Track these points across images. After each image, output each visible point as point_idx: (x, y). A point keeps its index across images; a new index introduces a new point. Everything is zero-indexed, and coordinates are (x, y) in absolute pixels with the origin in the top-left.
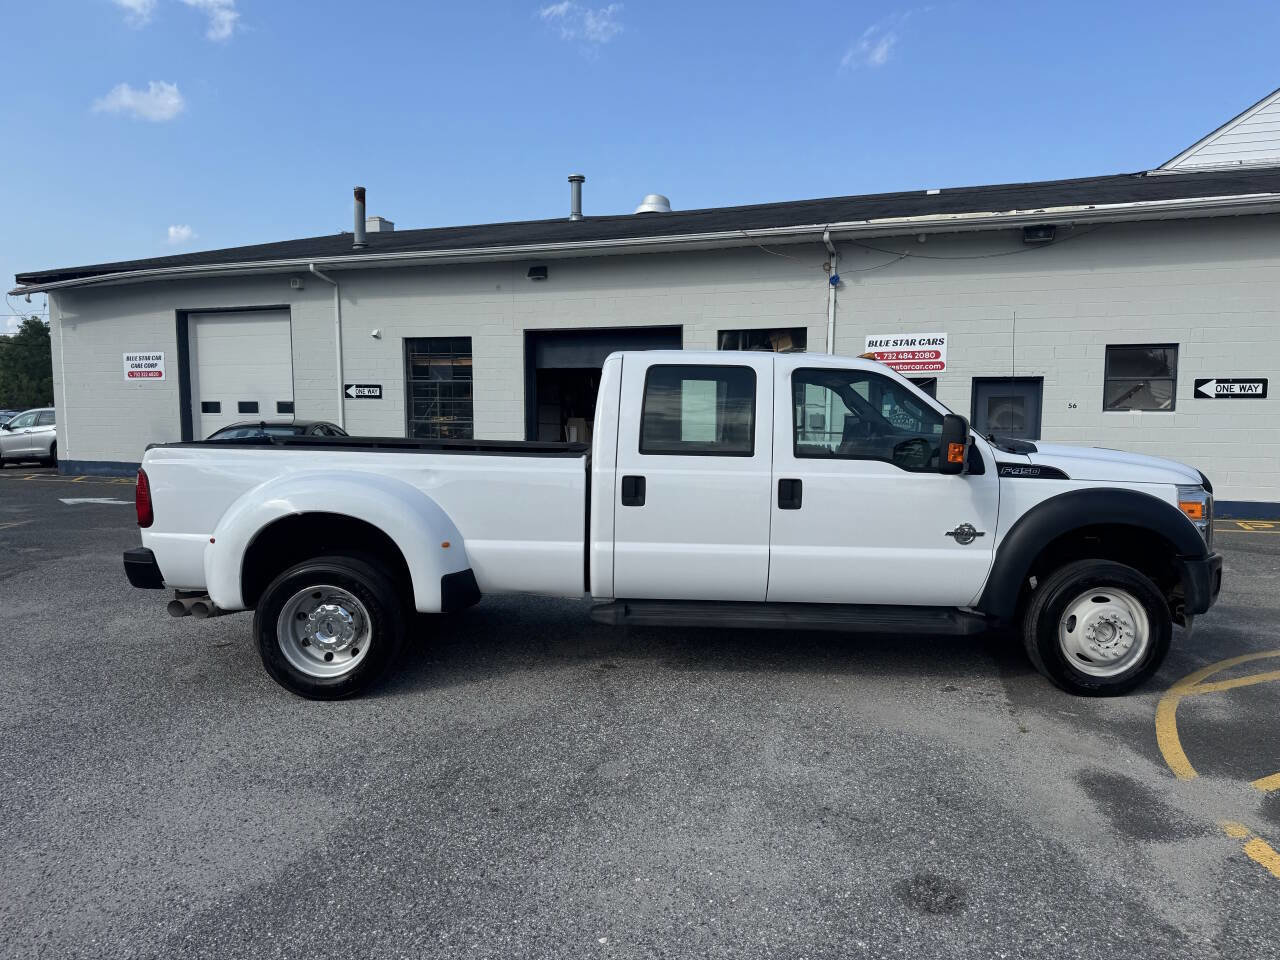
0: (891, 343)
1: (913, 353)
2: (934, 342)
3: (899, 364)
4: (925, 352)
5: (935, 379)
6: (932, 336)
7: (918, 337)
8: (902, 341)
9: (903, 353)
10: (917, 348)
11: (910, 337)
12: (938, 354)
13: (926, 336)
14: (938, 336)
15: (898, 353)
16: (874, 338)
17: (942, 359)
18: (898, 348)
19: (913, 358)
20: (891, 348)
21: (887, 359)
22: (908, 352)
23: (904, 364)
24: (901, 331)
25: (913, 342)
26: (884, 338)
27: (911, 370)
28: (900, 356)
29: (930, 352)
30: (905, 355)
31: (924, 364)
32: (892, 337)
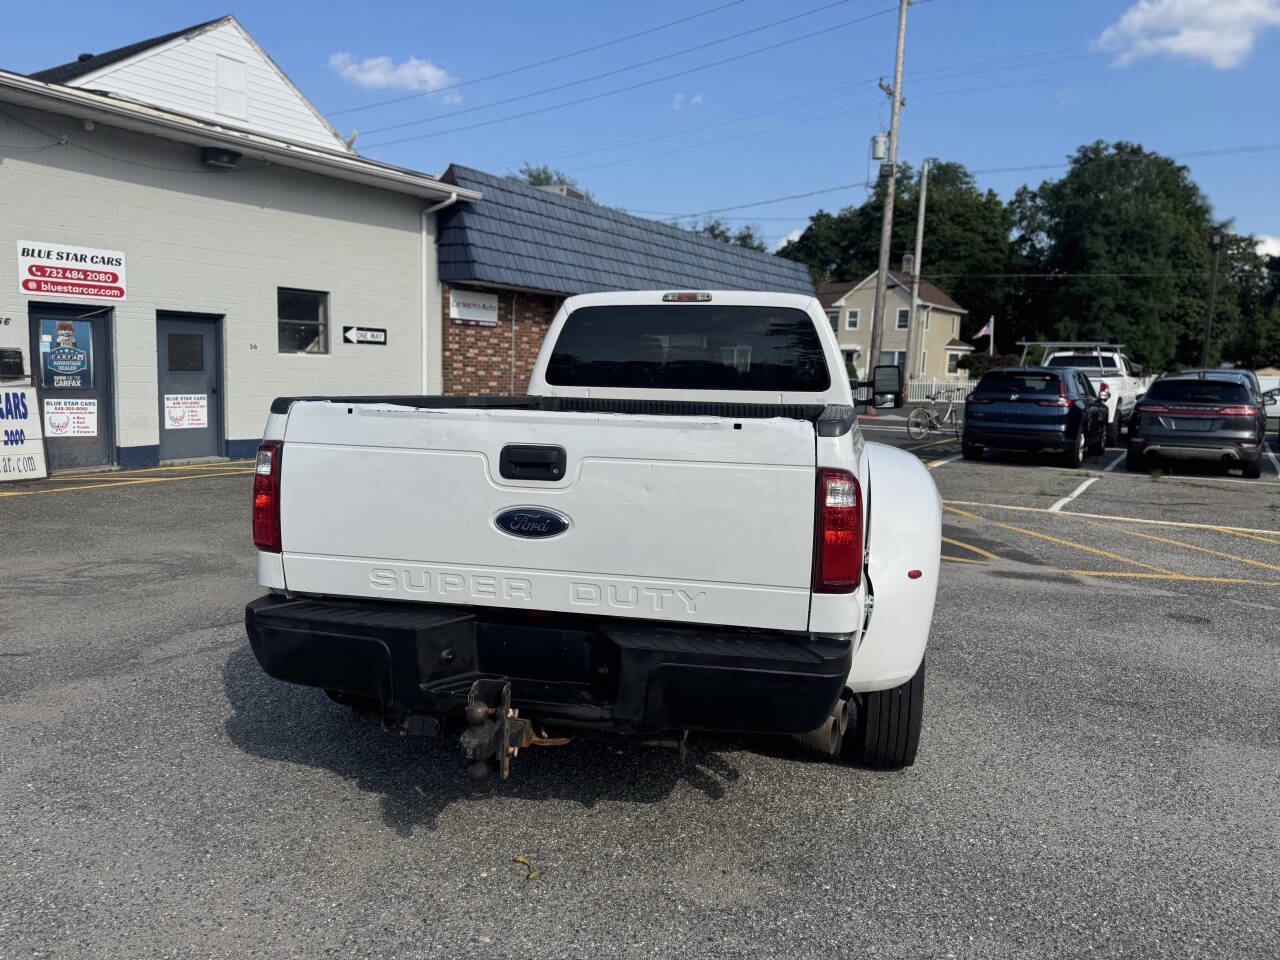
0: (54, 256)
1: (85, 272)
2: (110, 261)
3: (67, 284)
4: (99, 273)
5: (112, 308)
6: (107, 254)
7: (89, 252)
8: (68, 255)
9: (71, 270)
10: (87, 266)
11: (80, 251)
12: (115, 278)
13: (100, 253)
14: (115, 255)
15: (65, 270)
16: (30, 245)
17: (120, 284)
18: (64, 264)
19: (85, 279)
20: (53, 262)
21: (50, 276)
22: (79, 271)
23: (73, 285)
24: (66, 242)
25: (83, 258)
26: (45, 247)
27: (83, 293)
28: (68, 274)
29: (106, 273)
30: (75, 274)
31: (100, 288)
32: (56, 248)
